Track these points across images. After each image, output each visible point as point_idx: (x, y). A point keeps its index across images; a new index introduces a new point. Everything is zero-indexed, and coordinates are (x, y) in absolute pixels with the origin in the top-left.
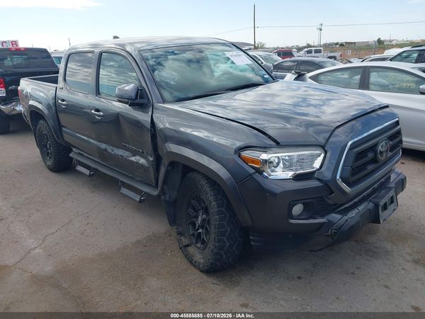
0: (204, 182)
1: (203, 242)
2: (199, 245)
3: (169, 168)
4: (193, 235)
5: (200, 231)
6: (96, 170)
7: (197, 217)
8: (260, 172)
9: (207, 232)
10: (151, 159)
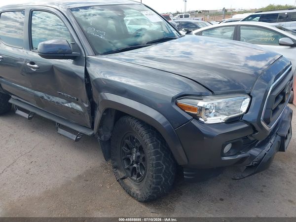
0: (139, 126)
1: (139, 175)
2: (134, 178)
3: (105, 114)
4: (128, 169)
5: (135, 165)
6: (34, 114)
7: (131, 154)
8: (196, 117)
9: (142, 167)
10: (86, 106)
